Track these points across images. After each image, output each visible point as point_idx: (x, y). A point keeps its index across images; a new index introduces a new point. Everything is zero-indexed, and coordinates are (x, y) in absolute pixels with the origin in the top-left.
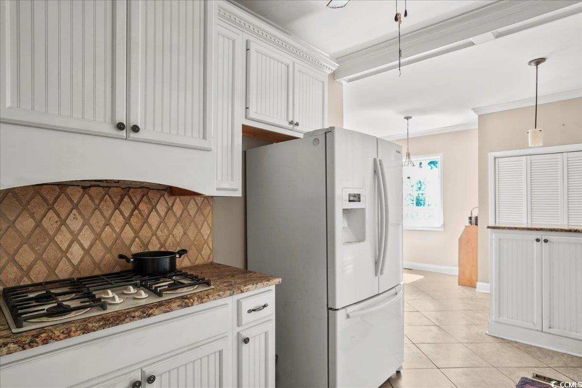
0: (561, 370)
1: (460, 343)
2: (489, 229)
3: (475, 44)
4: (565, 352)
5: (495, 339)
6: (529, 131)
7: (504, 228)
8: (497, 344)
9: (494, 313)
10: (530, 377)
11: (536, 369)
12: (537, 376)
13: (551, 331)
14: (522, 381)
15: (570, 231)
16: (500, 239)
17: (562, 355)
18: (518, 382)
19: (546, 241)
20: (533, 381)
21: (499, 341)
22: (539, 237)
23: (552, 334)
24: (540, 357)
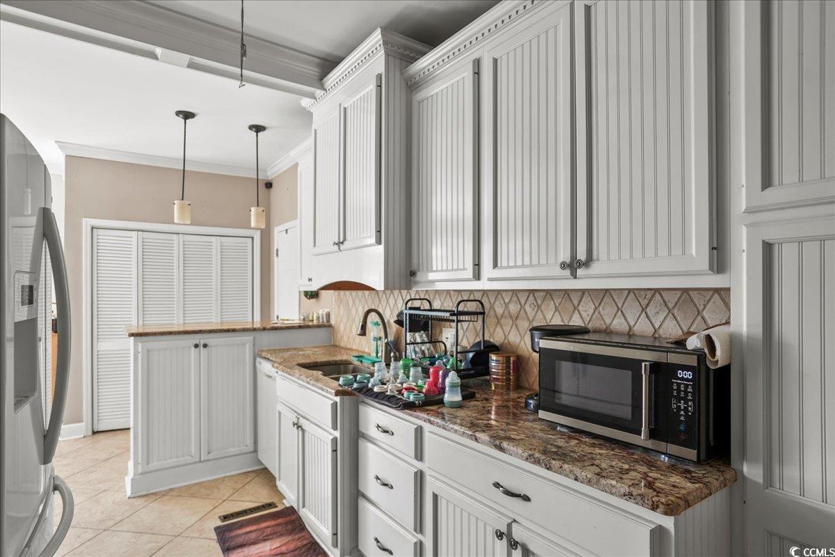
0: (235, 497)
1: (105, 530)
2: (132, 338)
3: (157, 59)
4: (223, 475)
5: (145, 499)
6: (175, 202)
7: (155, 334)
8: (154, 505)
9: (140, 462)
10: (220, 523)
11: (217, 510)
12: (225, 518)
13: (211, 456)
14: (219, 533)
15: (228, 331)
16: (148, 350)
17: (223, 480)
18: (216, 538)
19: (205, 346)
20: (227, 525)
21: (152, 500)
22: (197, 342)
23: (212, 460)
24: (208, 495)
